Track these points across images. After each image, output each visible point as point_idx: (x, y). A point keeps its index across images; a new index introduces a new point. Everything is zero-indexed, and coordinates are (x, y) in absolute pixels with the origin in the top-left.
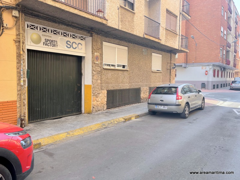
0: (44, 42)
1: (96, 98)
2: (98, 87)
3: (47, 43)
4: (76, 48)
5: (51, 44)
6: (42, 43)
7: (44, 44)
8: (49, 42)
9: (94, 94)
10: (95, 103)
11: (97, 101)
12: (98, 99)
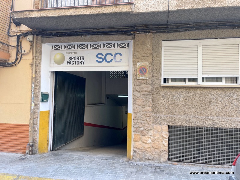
0: (67, 61)
1: (142, 137)
2: (145, 118)
3: (71, 61)
4: (112, 60)
5: (76, 62)
6: (66, 62)
7: (67, 63)
8: (73, 60)
9: (136, 129)
10: (139, 144)
11: (144, 142)
12: (146, 139)
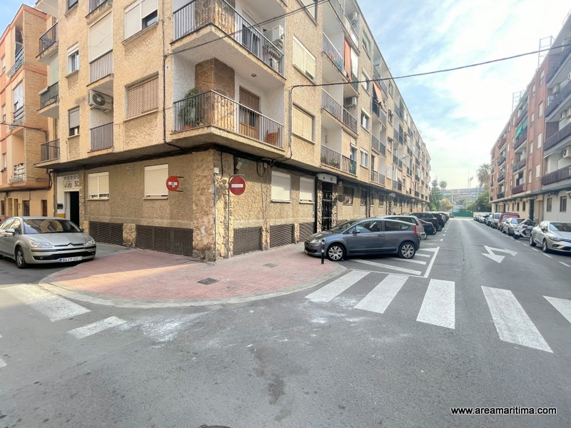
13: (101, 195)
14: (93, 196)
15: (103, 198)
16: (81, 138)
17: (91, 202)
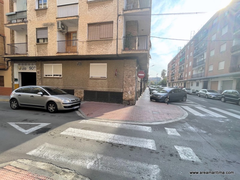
4: (33, 69)
7: (22, 69)
13: (54, 75)
14: (46, 75)
15: (55, 77)
16: (48, 45)
17: (45, 79)
